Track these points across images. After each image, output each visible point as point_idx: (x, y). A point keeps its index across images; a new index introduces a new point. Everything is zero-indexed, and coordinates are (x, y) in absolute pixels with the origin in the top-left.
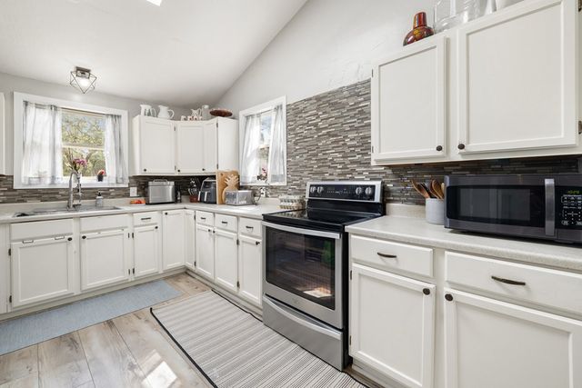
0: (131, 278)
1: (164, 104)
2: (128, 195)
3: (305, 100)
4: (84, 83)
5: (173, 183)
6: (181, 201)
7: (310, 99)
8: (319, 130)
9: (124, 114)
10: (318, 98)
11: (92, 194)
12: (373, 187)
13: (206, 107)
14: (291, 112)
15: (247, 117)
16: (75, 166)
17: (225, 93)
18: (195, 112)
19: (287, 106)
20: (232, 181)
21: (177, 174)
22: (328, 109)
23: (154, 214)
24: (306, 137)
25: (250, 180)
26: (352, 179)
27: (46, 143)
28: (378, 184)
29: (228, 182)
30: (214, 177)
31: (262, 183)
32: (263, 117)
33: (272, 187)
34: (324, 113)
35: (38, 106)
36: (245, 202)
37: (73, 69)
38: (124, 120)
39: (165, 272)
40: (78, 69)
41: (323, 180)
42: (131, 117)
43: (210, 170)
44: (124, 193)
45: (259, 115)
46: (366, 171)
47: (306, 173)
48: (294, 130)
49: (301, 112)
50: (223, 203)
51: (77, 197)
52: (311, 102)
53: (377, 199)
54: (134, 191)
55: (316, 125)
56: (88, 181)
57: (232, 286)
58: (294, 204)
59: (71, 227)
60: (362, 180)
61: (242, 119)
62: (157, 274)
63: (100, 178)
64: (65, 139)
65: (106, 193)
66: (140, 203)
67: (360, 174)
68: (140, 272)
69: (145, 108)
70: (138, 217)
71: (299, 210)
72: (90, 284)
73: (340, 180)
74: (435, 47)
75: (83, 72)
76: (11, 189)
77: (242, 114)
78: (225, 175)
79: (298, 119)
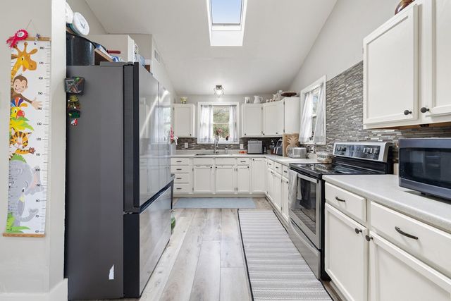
0: (236, 193)
1: (256, 94)
2: (239, 148)
3: (337, 76)
4: (219, 92)
5: (261, 142)
6: (266, 153)
7: (341, 75)
8: (346, 99)
9: (238, 104)
10: (346, 73)
11: (223, 147)
12: (379, 147)
13: (280, 91)
14: (329, 87)
15: (306, 94)
16: (217, 133)
17: (293, 79)
18: (275, 96)
19: (326, 83)
20: (292, 141)
21: (263, 136)
22: (352, 81)
23: (247, 159)
24: (337, 106)
25: (306, 140)
26: (369, 140)
27: (207, 124)
28: (383, 145)
29: (290, 142)
30: (281, 138)
31: (311, 142)
32: (315, 93)
33: (318, 146)
34: (349, 85)
35: (206, 106)
36: (299, 156)
37: (215, 87)
38: (238, 107)
39: (253, 194)
40: (217, 86)
41: (348, 141)
42: (240, 105)
43: (281, 134)
44: (237, 147)
45: (312, 92)
46: (379, 133)
47: (337, 135)
48: (330, 101)
49: (334, 87)
50: (286, 156)
51: (217, 149)
52: (341, 77)
53: (381, 158)
54: (242, 146)
55: (344, 95)
56: (222, 140)
57: (279, 208)
58: (324, 160)
59: (211, 162)
60: (377, 141)
61: (302, 95)
62: (248, 194)
63: (227, 139)
64: (214, 121)
65: (229, 147)
66: (243, 152)
67: (375, 135)
68: (241, 191)
69: (247, 98)
70: (240, 160)
71: (328, 164)
72: (220, 191)
73: (360, 141)
74: (407, 17)
75: (219, 87)
76: (197, 144)
77: (302, 92)
78: (288, 136)
79: (333, 92)
